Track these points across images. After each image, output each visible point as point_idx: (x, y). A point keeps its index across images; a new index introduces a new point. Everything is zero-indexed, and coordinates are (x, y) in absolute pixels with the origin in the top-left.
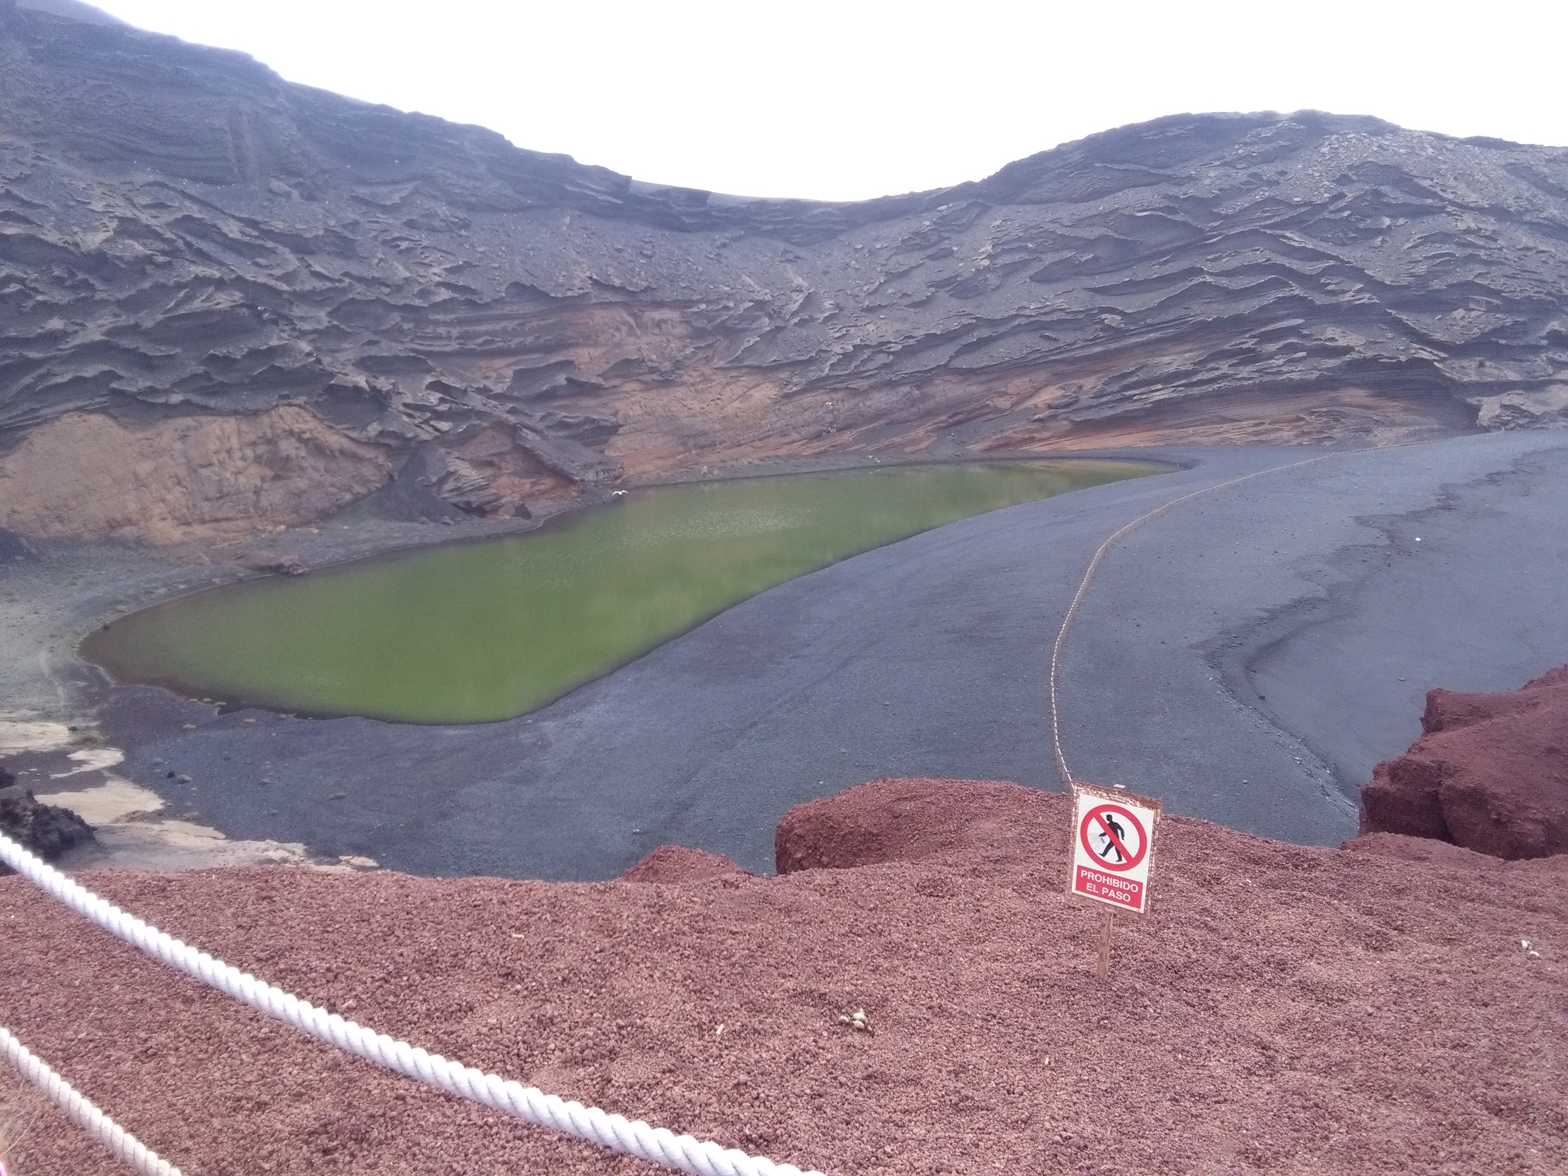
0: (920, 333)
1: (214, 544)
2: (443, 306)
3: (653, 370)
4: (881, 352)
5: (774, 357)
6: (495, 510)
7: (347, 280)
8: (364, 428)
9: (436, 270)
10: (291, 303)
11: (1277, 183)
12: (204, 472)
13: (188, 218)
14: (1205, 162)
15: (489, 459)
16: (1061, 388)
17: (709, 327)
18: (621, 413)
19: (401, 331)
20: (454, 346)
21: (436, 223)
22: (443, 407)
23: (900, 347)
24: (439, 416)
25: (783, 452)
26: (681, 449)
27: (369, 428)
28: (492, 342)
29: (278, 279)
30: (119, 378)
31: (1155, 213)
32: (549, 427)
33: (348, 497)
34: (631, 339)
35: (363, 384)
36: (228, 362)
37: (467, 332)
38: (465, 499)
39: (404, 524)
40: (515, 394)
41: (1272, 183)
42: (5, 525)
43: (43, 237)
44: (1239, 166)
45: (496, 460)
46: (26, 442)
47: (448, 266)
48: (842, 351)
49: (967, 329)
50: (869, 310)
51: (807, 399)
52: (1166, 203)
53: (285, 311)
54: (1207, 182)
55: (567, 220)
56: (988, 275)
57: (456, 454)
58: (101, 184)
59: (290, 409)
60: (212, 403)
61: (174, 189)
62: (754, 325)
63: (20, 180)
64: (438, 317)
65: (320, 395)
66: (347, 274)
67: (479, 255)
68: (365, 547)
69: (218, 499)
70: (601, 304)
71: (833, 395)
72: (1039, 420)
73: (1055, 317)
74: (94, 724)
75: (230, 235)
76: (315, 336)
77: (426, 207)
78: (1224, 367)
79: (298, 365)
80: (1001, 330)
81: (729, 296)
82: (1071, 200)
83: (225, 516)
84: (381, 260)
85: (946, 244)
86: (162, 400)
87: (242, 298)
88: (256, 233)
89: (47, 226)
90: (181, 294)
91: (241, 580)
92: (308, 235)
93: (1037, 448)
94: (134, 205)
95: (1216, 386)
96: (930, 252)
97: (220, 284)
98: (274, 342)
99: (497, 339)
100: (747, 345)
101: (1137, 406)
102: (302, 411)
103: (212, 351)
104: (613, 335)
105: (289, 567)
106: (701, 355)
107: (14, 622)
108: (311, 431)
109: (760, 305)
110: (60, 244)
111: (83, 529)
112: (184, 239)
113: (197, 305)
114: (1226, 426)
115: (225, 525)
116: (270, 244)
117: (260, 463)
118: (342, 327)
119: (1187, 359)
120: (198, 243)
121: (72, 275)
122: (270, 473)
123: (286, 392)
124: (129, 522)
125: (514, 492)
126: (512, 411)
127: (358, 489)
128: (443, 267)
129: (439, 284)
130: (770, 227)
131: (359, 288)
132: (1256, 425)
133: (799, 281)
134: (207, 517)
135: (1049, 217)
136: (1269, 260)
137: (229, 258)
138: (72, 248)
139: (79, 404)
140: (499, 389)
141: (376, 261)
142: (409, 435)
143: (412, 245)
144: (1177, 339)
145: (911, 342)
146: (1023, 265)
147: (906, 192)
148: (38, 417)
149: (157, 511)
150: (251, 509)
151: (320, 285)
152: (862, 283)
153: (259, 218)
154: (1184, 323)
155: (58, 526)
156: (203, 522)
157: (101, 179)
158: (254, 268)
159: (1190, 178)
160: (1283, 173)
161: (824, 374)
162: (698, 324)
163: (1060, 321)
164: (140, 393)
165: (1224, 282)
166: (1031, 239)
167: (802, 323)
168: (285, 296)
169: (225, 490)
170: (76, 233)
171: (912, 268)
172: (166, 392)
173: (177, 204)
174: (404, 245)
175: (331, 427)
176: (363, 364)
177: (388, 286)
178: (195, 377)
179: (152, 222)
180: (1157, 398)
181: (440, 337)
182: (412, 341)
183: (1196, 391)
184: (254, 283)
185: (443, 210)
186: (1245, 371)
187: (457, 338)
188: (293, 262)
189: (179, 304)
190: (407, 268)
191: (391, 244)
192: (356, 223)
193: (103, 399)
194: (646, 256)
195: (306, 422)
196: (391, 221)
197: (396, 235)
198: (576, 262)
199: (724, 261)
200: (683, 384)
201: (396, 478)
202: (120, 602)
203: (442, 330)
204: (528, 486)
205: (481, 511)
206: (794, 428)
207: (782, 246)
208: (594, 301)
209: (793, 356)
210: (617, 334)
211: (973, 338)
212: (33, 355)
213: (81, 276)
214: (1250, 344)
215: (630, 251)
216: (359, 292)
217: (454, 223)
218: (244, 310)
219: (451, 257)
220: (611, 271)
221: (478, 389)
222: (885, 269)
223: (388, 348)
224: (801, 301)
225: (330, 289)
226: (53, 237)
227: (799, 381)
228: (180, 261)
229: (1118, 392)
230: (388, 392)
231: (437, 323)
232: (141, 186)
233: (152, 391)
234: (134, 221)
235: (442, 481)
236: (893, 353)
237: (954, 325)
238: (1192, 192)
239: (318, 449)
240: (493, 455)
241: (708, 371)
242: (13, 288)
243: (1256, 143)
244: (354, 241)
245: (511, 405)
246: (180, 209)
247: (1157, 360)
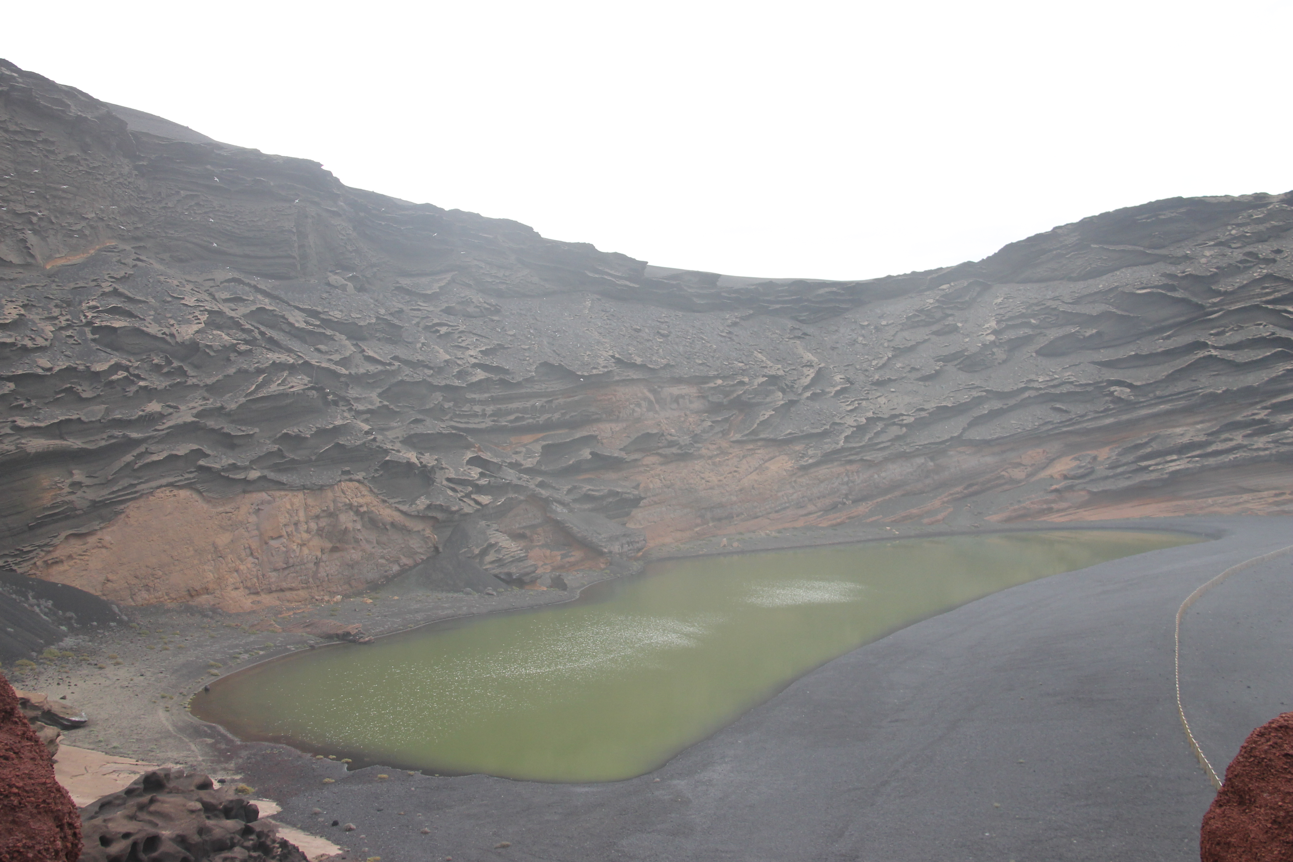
0: (931, 406)
1: (281, 613)
2: (478, 386)
3: (671, 444)
4: (894, 424)
5: (788, 430)
6: (533, 581)
7: (397, 364)
8: (413, 502)
9: (472, 353)
10: (348, 385)
11: (1274, 261)
12: (272, 543)
13: (261, 310)
14: (1199, 242)
15: (521, 531)
16: (1076, 459)
17: (725, 401)
18: (642, 486)
19: (443, 410)
20: (488, 423)
21: (471, 309)
22: (483, 482)
23: (912, 419)
24: (479, 489)
25: (800, 523)
26: (699, 521)
27: (418, 502)
28: (522, 418)
29: (336, 363)
30: (206, 456)
31: (1155, 290)
32: (575, 501)
33: (396, 568)
34: (651, 414)
35: (414, 460)
36: (298, 440)
37: (500, 409)
38: (506, 570)
39: (450, 595)
40: (543, 468)
41: (1268, 261)
42: (99, 593)
43: (145, 329)
44: (1233, 246)
45: (528, 532)
46: (123, 516)
47: (484, 349)
48: (855, 424)
49: (978, 402)
50: (879, 384)
51: (823, 471)
52: (1164, 281)
53: (343, 394)
54: (1203, 260)
55: (588, 304)
56: (995, 350)
57: (495, 526)
58: (188, 281)
59: (351, 484)
60: (284, 478)
61: (249, 285)
62: (768, 400)
63: (123, 279)
64: (473, 396)
65: (376, 470)
66: (396, 358)
67: (510, 338)
68: (419, 616)
69: (284, 569)
70: (624, 380)
71: (848, 467)
72: (1056, 490)
73: (1064, 389)
75: (297, 325)
76: (369, 415)
77: (463, 295)
78: (1238, 438)
79: (358, 443)
80: (1012, 402)
81: (744, 372)
82: (1071, 279)
83: (289, 586)
84: (423, 344)
85: (950, 321)
86: (241, 476)
87: (310, 382)
88: (318, 323)
89: (148, 319)
90: (261, 379)
91: (312, 647)
92: (362, 323)
93: (1055, 519)
94: (214, 298)
95: (1232, 457)
96: (935, 328)
97: (292, 369)
98: (338, 422)
99: (526, 416)
100: (762, 419)
101: (1154, 476)
102: (362, 488)
103: (285, 431)
104: (633, 410)
105: (355, 636)
106: (718, 429)
107: (126, 684)
108: (367, 505)
109: (774, 379)
110: (160, 335)
111: (166, 597)
112: (258, 329)
113: (274, 388)
114: (1245, 497)
115: (288, 594)
116: (329, 332)
117: (321, 536)
118: (392, 407)
119: (1199, 430)
120: (270, 333)
121: (169, 363)
122: (329, 545)
123: (347, 469)
124: (207, 591)
125: (545, 564)
126: (541, 485)
127: (404, 560)
128: (478, 349)
129: (475, 366)
130: (778, 306)
131: (407, 370)
132: (1276, 495)
133: (809, 356)
134: (274, 587)
135: (1050, 294)
136: (1273, 333)
137: (296, 345)
138: (168, 338)
139: (171, 480)
140: (528, 463)
141: (419, 345)
142: (454, 509)
143: (450, 329)
144: (1188, 411)
145: (923, 414)
146: (1026, 340)
147: (908, 272)
148: (136, 492)
149: (231, 580)
150: (311, 580)
151: (373, 368)
152: (870, 358)
153: (319, 309)
154: (1193, 395)
155: (145, 594)
156: (270, 592)
157: (188, 278)
158: (316, 353)
159: (1186, 257)
160: (1279, 252)
161: (839, 447)
162: (715, 399)
163: (1070, 394)
164: (224, 470)
165: (1229, 355)
166: (1034, 316)
167: (814, 397)
168: (342, 379)
169: (291, 561)
170: (173, 325)
171: (918, 343)
172: (245, 468)
173: (252, 298)
174: (443, 330)
175: (384, 501)
176: (410, 441)
177: (430, 368)
178: (270, 454)
179: (233, 314)
180: (1173, 469)
181: (475, 415)
182: (451, 419)
183: (1212, 461)
184: (318, 367)
185: (478, 298)
186: (1260, 442)
187: (491, 416)
188: (349, 348)
189: (258, 387)
190: (447, 352)
191: (431, 329)
192: (401, 311)
193: (191, 476)
194: (663, 335)
195: (364, 496)
196: (431, 309)
197: (436, 321)
198: (599, 342)
199: (734, 338)
200: (701, 457)
201: (441, 549)
202: (212, 666)
203: (477, 408)
204: (559, 558)
205: (520, 582)
206: (810, 500)
207: (790, 324)
208: (617, 378)
209: (807, 429)
210: (637, 409)
211: (985, 409)
212: (134, 435)
213: (176, 364)
214: (1262, 415)
215: (647, 330)
216: (407, 374)
217: (486, 309)
218: (314, 392)
219: (484, 340)
220: (632, 349)
221: (510, 463)
222: (892, 344)
223: (432, 426)
224: (812, 375)
225: (381, 372)
226: (153, 329)
227: (814, 453)
228: (259, 350)
229: (1133, 462)
230: (433, 467)
231: (473, 401)
232: (222, 283)
233: (234, 467)
234: (220, 313)
235: (484, 552)
236: (906, 425)
237: (965, 398)
238: (1189, 270)
239: (373, 522)
240: (524, 528)
241: (724, 444)
242: (121, 374)
243: (1248, 224)
244: (402, 327)
245: (540, 479)
246: (254, 302)
247: (1169, 431)
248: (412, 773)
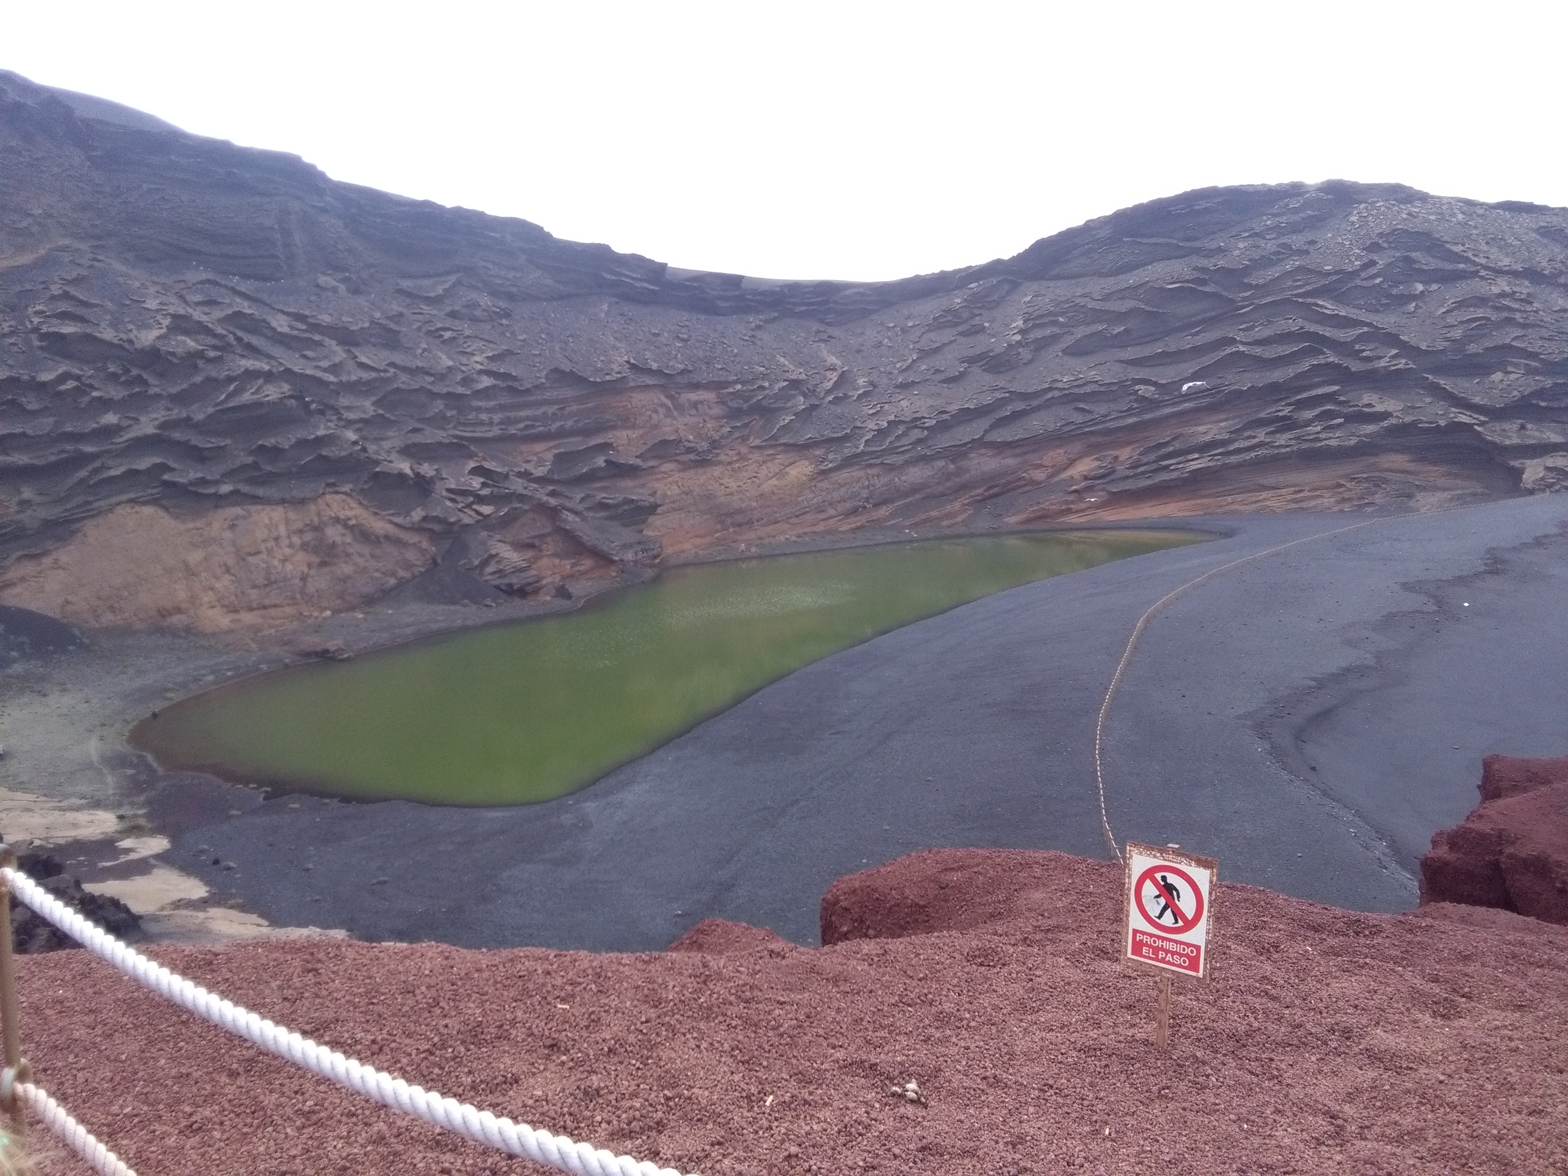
0: (954, 408)
1: (260, 630)
2: (484, 393)
3: (690, 451)
4: (916, 427)
5: (809, 434)
6: (536, 591)
7: (392, 370)
8: (408, 514)
9: (478, 358)
10: (338, 393)
11: (1307, 252)
12: (251, 559)
13: (238, 314)
14: (1234, 233)
15: (530, 541)
16: (1097, 459)
17: (745, 406)
18: (659, 493)
19: (445, 418)
20: (496, 431)
21: (478, 313)
22: (485, 492)
23: (934, 422)
24: (481, 500)
25: (821, 527)
26: (719, 527)
27: (413, 514)
28: (533, 426)
29: (325, 370)
30: (171, 470)
31: (1186, 285)
32: (588, 509)
33: (392, 581)
34: (669, 420)
35: (408, 471)
36: (276, 452)
37: (509, 418)
38: (506, 581)
39: (446, 607)
40: (556, 477)
41: (1301, 252)
42: (58, 616)
43: (98, 335)
44: (1268, 237)
45: (536, 542)
46: (80, 534)
47: (490, 354)
48: (876, 428)
49: (1001, 403)
50: (904, 386)
51: (843, 476)
52: (1196, 274)
53: (332, 402)
54: (1237, 253)
55: (605, 307)
56: (1020, 350)
57: (498, 537)
58: (156, 283)
59: (337, 497)
60: (260, 492)
61: (226, 287)
62: (789, 404)
63: (78, 281)
64: (480, 404)
65: (366, 482)
66: (392, 364)
67: (520, 343)
68: (408, 631)
69: (266, 586)
70: (639, 387)
71: (869, 471)
72: (1075, 491)
73: (1088, 389)
74: (141, 812)
75: (279, 330)
76: (361, 425)
77: (469, 298)
78: (1261, 435)
79: (343, 454)
80: (1035, 403)
81: (764, 376)
82: (1102, 275)
83: (273, 602)
84: (424, 350)
85: (977, 321)
86: (211, 490)
87: (289, 390)
88: (304, 327)
89: (104, 324)
90: (232, 388)
91: (287, 666)
92: (354, 328)
93: (1074, 519)
94: (186, 302)
95: (1253, 454)
96: (961, 328)
97: (269, 377)
98: (321, 432)
99: (537, 424)
100: (782, 423)
101: (1174, 475)
102: (349, 500)
103: (261, 442)
104: (650, 417)
105: (334, 652)
106: (737, 434)
107: (65, 711)
108: (356, 517)
109: (795, 384)
110: (116, 341)
111: (134, 618)
112: (234, 334)
113: (247, 397)
114: (1264, 495)
115: (272, 612)
116: (317, 337)
117: (306, 550)
118: (388, 415)
119: (1222, 428)
120: (248, 338)
121: (127, 371)
122: (316, 560)
123: (332, 481)
124: (179, 610)
125: (554, 574)
126: (553, 494)
127: (402, 573)
128: (484, 355)
129: (480, 372)
130: (803, 308)
131: (404, 377)
132: (1296, 492)
133: (832, 360)
134: (255, 605)
135: (1079, 291)
136: (1302, 328)
137: (277, 351)
138: (126, 345)
139: (132, 495)
140: (539, 472)
141: (419, 351)
142: (452, 520)
143: (454, 334)
144: (1212, 408)
145: (945, 417)
146: (1054, 339)
147: (937, 271)
148: (93, 509)
149: (206, 599)
150: (298, 596)
151: (366, 375)
152: (895, 360)
153: (307, 313)
154: (1219, 392)
155: (110, 616)
156: (251, 609)
157: (155, 279)
158: (302, 361)
159: (1220, 250)
160: (1312, 242)
161: (859, 451)
162: (734, 404)
163: (1093, 393)
164: (191, 483)
165: (1258, 351)
166: (1062, 314)
167: (837, 401)
168: (332, 387)
169: (273, 578)
170: (131, 331)
171: (944, 345)
172: (216, 482)
173: (228, 301)
174: (447, 335)
175: (376, 514)
176: (407, 451)
177: (432, 375)
178: (244, 467)
179: (204, 318)
180: (1195, 467)
181: (482, 423)
182: (455, 428)
183: (1233, 459)
184: (301, 374)
185: (485, 300)
186: (1282, 439)
187: (498, 424)
188: (339, 354)
189: (229, 396)
190: (450, 358)
191: (435, 334)
192: (401, 315)
193: (154, 491)
194: (682, 340)
195: (352, 509)
196: (434, 312)
197: (439, 325)
198: (614, 347)
199: (758, 342)
200: (720, 463)
201: (439, 561)
202: (167, 690)
203: (484, 417)
204: (569, 567)
205: (522, 592)
206: (831, 504)
207: (815, 326)
208: (632, 384)
209: (828, 434)
210: (654, 416)
211: (1008, 411)
212: (89, 449)
213: (135, 372)
214: (1286, 411)
215: (666, 335)
216: (404, 381)
217: (494, 312)
218: (293, 401)
219: (491, 345)
220: (648, 355)
221: (519, 472)
222: (917, 346)
223: (432, 435)
224: (835, 379)
225: (375, 380)
226: (108, 335)
227: (834, 458)
228: (231, 356)
229: (1154, 462)
230: (432, 477)
231: (479, 409)
232: (194, 285)
233: (203, 482)
234: (186, 318)
235: (485, 563)
236: (927, 428)
237: (988, 399)
238: (1221, 263)
239: (364, 535)
240: (534, 537)
241: (744, 450)
242: (70, 384)
243: (1284, 214)
244: (399, 332)
245: (551, 488)
246: (230, 305)
247: (1193, 429)
248: (327, 801)
